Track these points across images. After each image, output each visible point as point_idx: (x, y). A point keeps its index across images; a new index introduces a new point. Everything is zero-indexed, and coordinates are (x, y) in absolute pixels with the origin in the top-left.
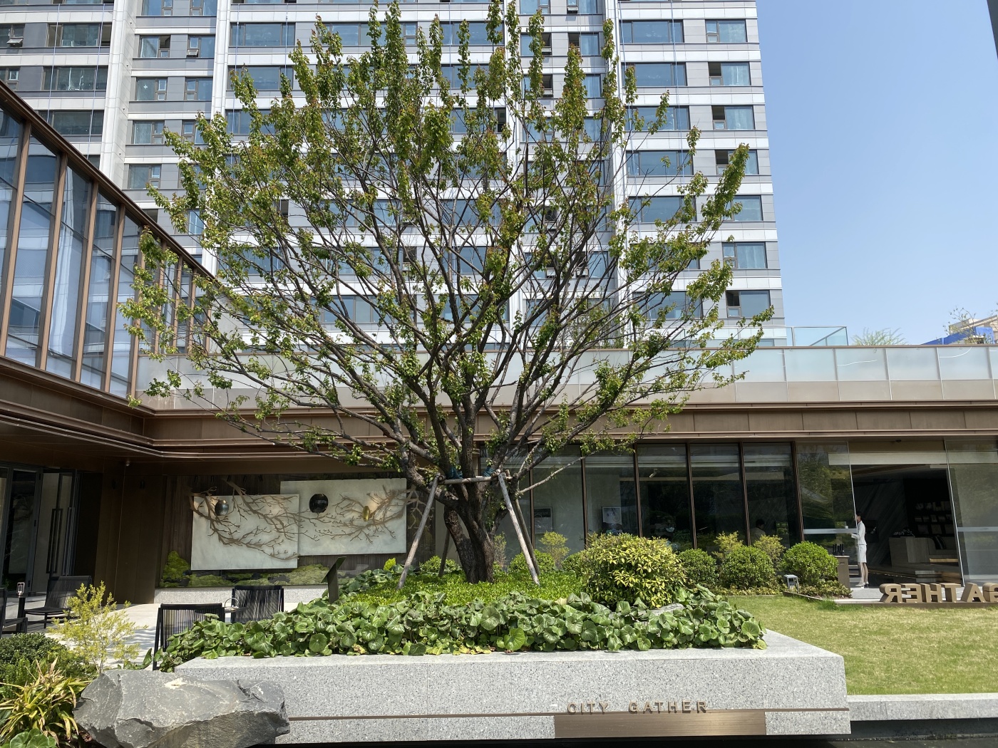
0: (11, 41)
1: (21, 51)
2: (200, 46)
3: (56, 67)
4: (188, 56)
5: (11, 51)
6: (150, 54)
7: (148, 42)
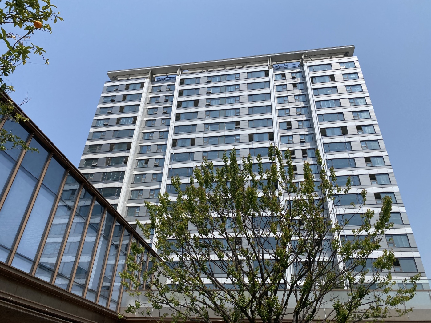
0: (93, 164)
1: (96, 167)
2: (159, 162)
3: (107, 172)
4: (155, 166)
5: (92, 167)
6: (141, 166)
7: (141, 162)
